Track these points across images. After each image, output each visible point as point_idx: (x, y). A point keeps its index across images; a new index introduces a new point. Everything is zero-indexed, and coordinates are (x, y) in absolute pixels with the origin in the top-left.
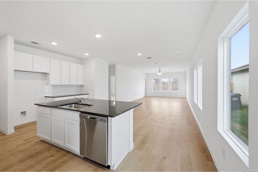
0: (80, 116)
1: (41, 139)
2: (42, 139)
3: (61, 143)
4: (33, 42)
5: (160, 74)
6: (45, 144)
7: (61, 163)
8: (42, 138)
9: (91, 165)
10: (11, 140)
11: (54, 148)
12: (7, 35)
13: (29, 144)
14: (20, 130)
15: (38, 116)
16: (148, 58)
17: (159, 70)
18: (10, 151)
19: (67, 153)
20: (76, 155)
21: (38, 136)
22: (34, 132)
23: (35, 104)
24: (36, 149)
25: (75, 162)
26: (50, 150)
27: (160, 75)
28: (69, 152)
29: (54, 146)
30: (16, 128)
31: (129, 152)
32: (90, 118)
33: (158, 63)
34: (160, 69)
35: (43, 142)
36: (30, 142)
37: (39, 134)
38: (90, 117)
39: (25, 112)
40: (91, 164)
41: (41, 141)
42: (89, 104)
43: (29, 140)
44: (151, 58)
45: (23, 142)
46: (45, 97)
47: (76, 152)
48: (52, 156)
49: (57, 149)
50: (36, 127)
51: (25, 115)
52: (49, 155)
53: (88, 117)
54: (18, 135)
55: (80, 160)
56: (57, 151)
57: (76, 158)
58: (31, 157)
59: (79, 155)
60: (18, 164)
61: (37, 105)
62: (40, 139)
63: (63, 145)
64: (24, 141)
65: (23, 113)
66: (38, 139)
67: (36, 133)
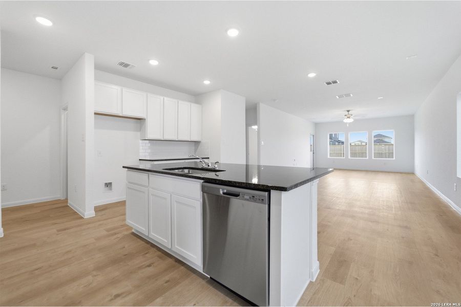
0: (203, 190)
1: (133, 231)
2: (135, 232)
3: (166, 241)
4: (121, 64)
5: (351, 120)
6: (139, 240)
7: (166, 282)
8: (135, 229)
9: (227, 299)
10: (88, 228)
11: (154, 249)
12: (84, 53)
13: (115, 236)
14: (103, 212)
15: (128, 188)
16: (329, 83)
17: (347, 113)
18: (85, 246)
19: (177, 263)
20: (194, 271)
21: (128, 226)
22: (122, 217)
23: (123, 167)
24: (124, 247)
25: (194, 287)
26: (146, 254)
27: (350, 123)
28: (180, 262)
29: (153, 246)
30: (98, 209)
31: (311, 282)
32: (224, 193)
33: (348, 95)
34: (348, 111)
35: (136, 236)
36: (116, 234)
37: (130, 222)
38: (225, 191)
39: (110, 184)
40: (227, 296)
41: (133, 234)
42: (217, 169)
43: (114, 231)
44: (335, 82)
45: (105, 233)
46: (140, 160)
47: (195, 264)
48: (149, 266)
49: (159, 253)
50: (125, 209)
51: (111, 189)
52: (145, 263)
53: (221, 192)
54: (99, 221)
55: (204, 282)
56: (160, 257)
57: (194, 276)
58: (115, 261)
59: (201, 271)
60: (95, 273)
61: (127, 169)
62: (131, 232)
63: (170, 247)
64: (108, 230)
65: (108, 185)
66: (127, 230)
67: (125, 220)
